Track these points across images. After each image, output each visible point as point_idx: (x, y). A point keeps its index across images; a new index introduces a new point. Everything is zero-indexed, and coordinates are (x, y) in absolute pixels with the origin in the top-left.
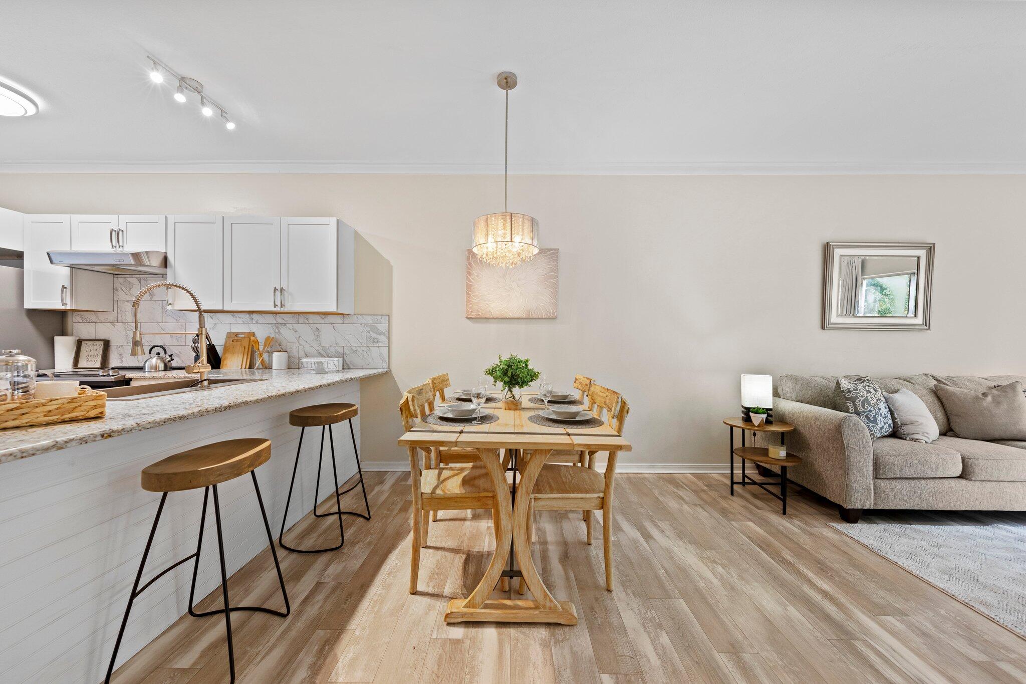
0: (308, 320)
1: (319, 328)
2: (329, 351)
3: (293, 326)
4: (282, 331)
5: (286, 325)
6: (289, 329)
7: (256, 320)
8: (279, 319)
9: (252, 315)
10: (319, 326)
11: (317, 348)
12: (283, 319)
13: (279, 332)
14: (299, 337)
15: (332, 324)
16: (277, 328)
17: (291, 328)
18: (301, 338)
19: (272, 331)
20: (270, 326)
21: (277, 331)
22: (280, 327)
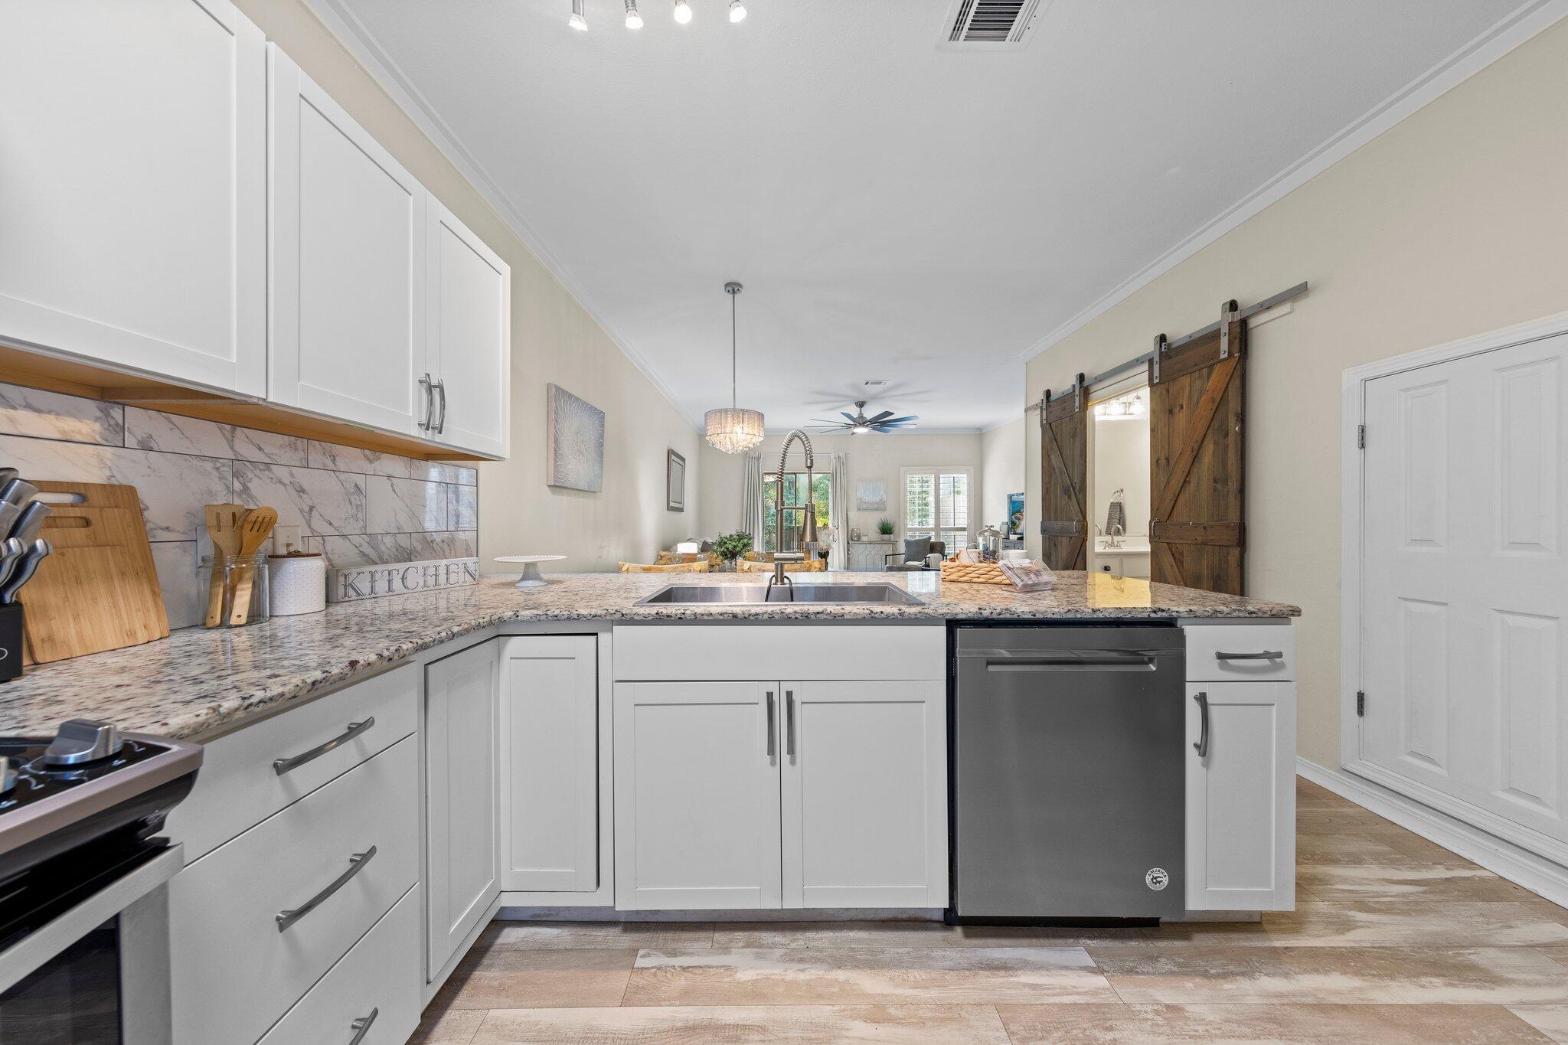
0: (334, 461)
1: (362, 486)
2: (383, 547)
3: (292, 475)
4: (255, 486)
5: (269, 469)
6: (281, 482)
7: (140, 434)
8: (247, 444)
9: (116, 413)
10: (360, 480)
11: (356, 540)
12: (260, 449)
13: (246, 489)
14: (311, 508)
15: (389, 477)
16: (236, 474)
17: (287, 481)
18: (314, 513)
19: (218, 487)
20: (208, 465)
21: (237, 486)
22: (250, 475)
